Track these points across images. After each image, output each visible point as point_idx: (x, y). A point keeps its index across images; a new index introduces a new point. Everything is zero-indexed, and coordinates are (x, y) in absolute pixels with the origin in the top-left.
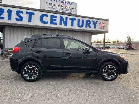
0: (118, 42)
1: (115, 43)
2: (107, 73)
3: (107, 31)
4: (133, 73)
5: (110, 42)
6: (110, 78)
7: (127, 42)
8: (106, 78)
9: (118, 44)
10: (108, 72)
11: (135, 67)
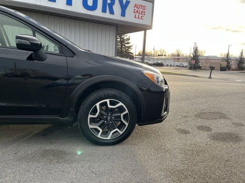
0: (178, 55)
1: (173, 57)
2: (102, 122)
3: (150, 24)
4: (186, 117)
5: (165, 56)
6: (109, 138)
7: (192, 56)
8: (99, 136)
9: (178, 59)
10: (106, 119)
11: (193, 101)
